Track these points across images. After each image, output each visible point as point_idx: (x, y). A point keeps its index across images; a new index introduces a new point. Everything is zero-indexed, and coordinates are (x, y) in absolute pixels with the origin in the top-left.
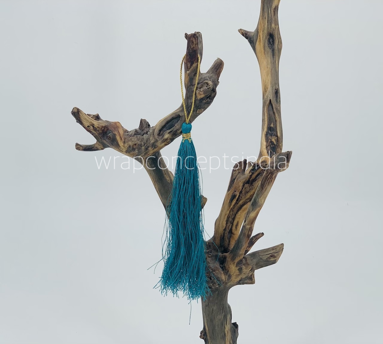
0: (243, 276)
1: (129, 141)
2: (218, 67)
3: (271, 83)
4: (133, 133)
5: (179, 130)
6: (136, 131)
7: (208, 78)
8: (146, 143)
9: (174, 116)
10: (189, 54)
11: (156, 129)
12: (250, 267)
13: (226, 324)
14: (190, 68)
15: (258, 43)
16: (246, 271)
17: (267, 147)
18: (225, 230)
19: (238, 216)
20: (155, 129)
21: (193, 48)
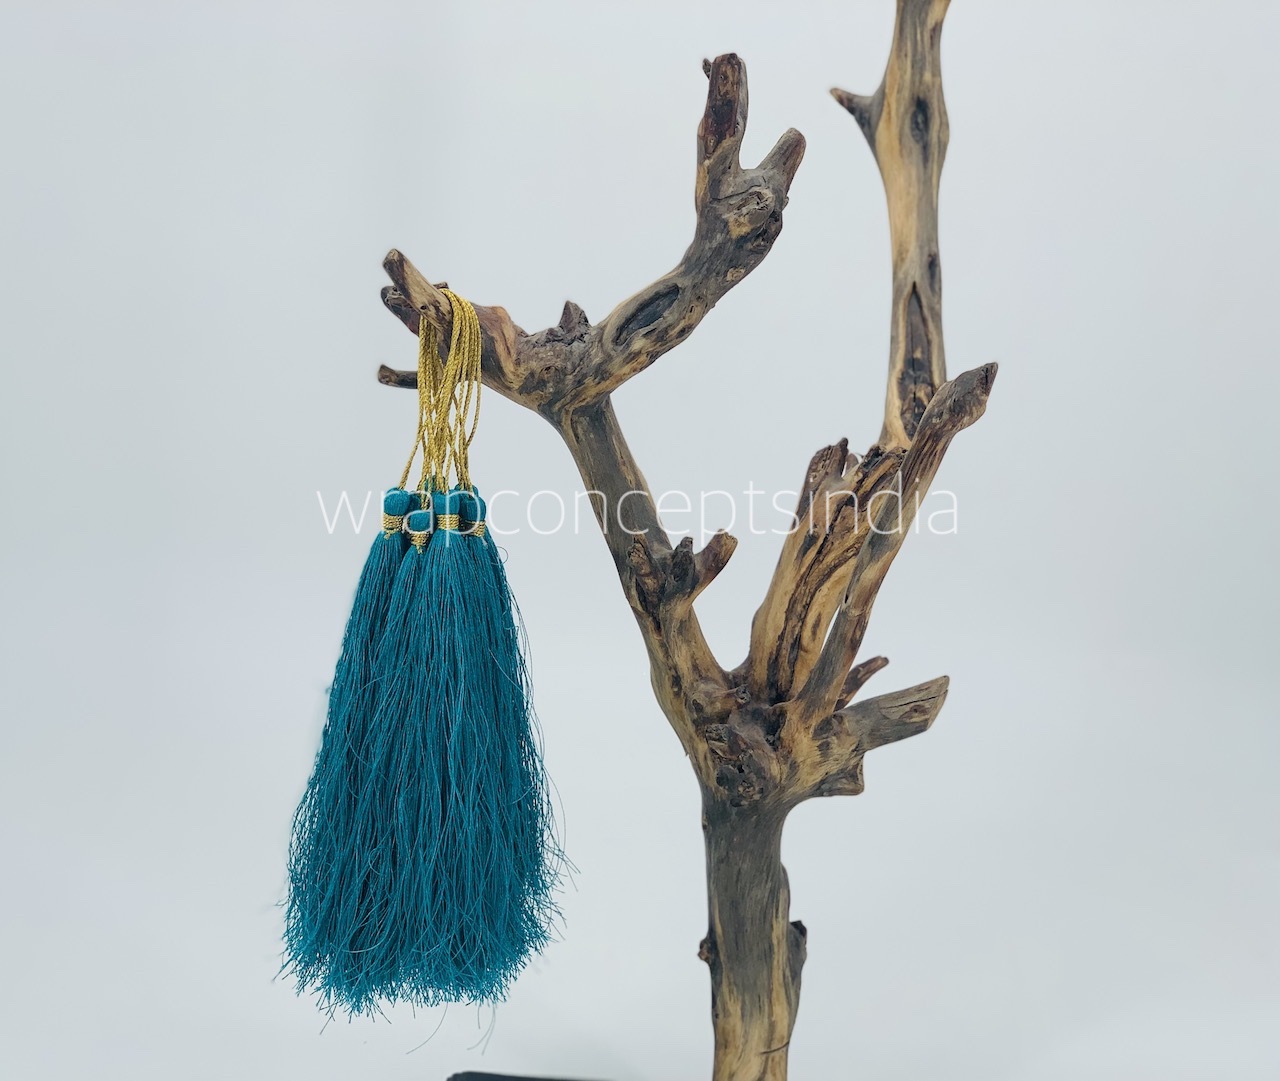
0: (832, 767)
1: (530, 358)
2: (790, 151)
3: (918, 236)
4: (544, 338)
5: (674, 328)
6: (551, 332)
7: (761, 181)
8: (579, 365)
9: (661, 288)
10: (715, 112)
11: (609, 326)
12: (854, 741)
13: (777, 917)
14: (714, 151)
15: (882, 125)
16: (841, 752)
17: (903, 414)
18: (781, 638)
19: (819, 597)
20: (605, 326)
21: (727, 93)
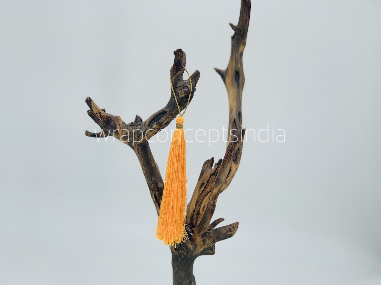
0: (206, 246)
2: (196, 76)
3: (236, 107)
4: (130, 125)
5: (164, 122)
6: (132, 123)
7: (188, 83)
9: (161, 112)
10: (176, 64)
11: (147, 122)
12: (212, 239)
14: (176, 74)
15: (227, 77)
16: (209, 242)
18: (194, 211)
19: (205, 200)
21: (179, 59)
